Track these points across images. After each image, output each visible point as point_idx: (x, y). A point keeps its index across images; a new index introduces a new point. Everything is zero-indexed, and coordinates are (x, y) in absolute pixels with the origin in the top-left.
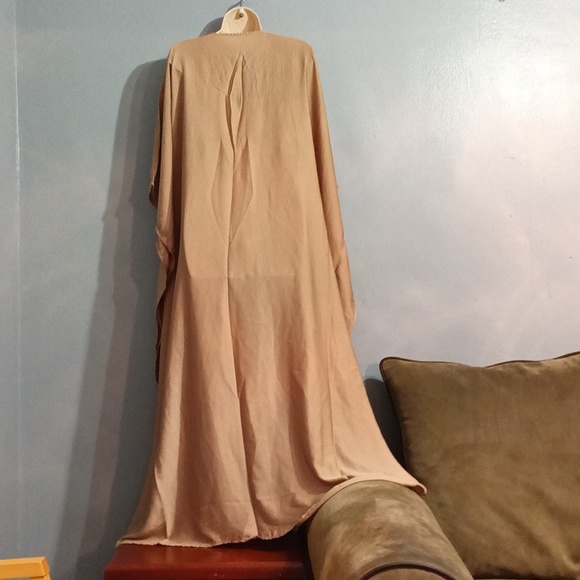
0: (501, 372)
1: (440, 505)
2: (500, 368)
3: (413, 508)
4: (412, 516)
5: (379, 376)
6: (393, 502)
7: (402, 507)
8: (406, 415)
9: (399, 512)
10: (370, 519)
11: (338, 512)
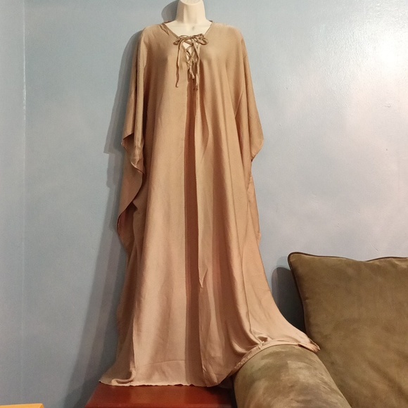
0: (378, 266)
1: (332, 363)
2: (377, 263)
3: (316, 369)
4: (316, 376)
5: (287, 266)
6: (301, 364)
7: (308, 368)
8: (307, 295)
9: (306, 372)
10: (284, 378)
11: (260, 369)
